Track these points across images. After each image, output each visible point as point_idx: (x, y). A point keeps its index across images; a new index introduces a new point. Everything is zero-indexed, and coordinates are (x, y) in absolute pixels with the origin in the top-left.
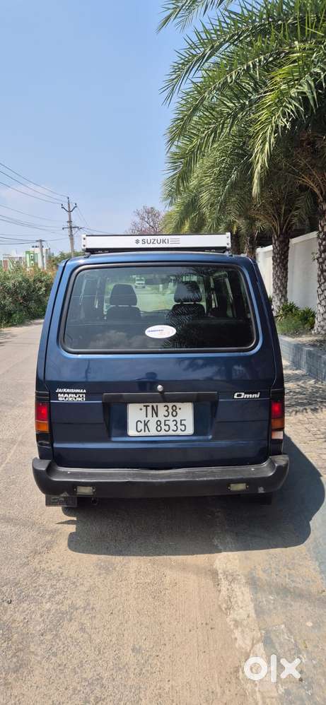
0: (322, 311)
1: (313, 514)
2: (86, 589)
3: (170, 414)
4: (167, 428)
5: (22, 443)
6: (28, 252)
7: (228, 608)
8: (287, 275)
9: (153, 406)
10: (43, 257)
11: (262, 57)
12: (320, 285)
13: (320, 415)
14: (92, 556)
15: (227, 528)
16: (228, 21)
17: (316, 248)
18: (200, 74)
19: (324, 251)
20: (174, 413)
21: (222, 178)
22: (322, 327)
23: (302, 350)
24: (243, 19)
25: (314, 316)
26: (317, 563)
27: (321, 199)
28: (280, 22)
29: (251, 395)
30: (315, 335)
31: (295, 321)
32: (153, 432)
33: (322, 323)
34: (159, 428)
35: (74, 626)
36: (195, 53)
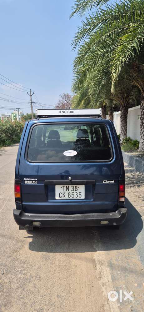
0: (142, 141)
1: (138, 234)
2: (36, 268)
3: (74, 190)
4: (73, 196)
5: (9, 200)
6: (12, 113)
7: (100, 277)
8: (127, 125)
9: (66, 186)
10: (19, 115)
11: (116, 30)
12: (142, 130)
13: (141, 188)
14: (39, 252)
15: (100, 240)
16: (101, 14)
17: (140, 113)
18: (88, 37)
19: (143, 115)
20: (76, 189)
21: (98, 83)
22: (142, 148)
23: (133, 159)
24: (108, 13)
25: (138, 143)
26: (139, 256)
27: (142, 91)
28: (124, 14)
29: (110, 182)
30: (139, 152)
31: (130, 145)
32: (67, 198)
33: (142, 147)
34: (69, 196)
35: (31, 285)
36: (86, 28)
